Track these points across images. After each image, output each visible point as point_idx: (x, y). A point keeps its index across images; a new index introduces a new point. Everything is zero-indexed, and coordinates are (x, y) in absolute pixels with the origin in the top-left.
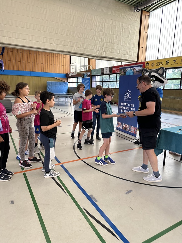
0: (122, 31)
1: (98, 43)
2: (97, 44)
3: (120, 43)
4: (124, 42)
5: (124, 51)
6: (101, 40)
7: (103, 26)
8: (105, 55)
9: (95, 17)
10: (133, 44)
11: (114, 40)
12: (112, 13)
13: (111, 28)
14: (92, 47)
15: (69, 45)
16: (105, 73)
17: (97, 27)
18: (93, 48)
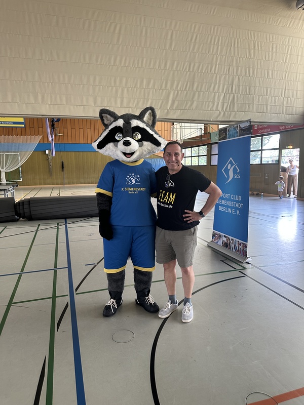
0: (272, 49)
2: (220, 81)
3: (268, 73)
4: (276, 72)
6: (229, 71)
7: (233, 44)
9: (214, 29)
11: (256, 70)
12: (250, 18)
13: (249, 47)
17: (219, 47)
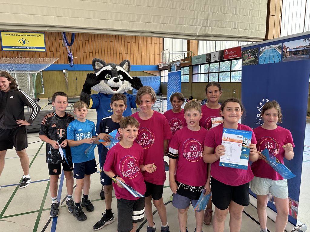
1: (199, 15)
2: (197, 16)
3: (236, 11)
4: (242, 10)
5: (242, 24)
6: (204, 8)
8: (211, 32)
10: (257, 12)
11: (226, 8)
14: (190, 21)
15: (152, 21)
16: (212, 60)
18: (190, 23)
